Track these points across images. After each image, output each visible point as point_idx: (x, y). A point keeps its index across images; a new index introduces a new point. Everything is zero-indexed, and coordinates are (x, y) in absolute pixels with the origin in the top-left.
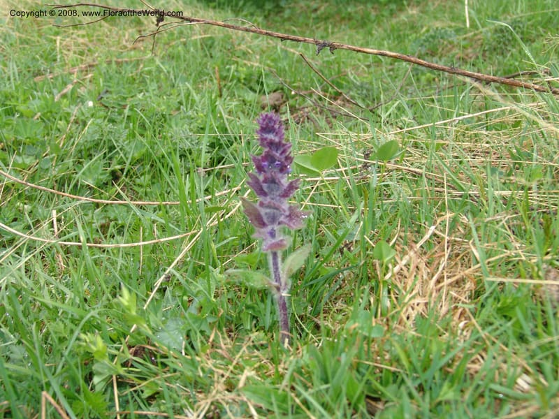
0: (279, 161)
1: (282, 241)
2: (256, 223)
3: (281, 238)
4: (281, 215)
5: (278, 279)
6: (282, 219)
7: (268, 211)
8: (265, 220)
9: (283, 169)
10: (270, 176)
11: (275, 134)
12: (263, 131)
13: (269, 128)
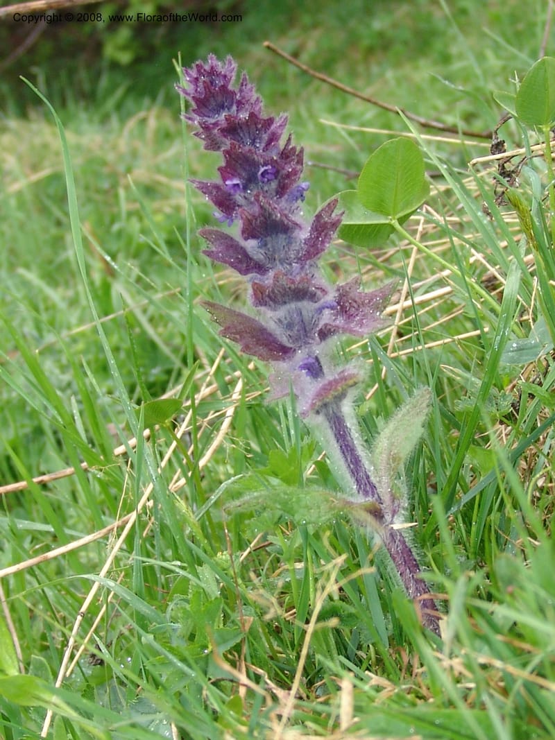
0: (265, 164)
4: (321, 308)
5: (366, 485)
9: (284, 185)
10: (256, 209)
11: (234, 108)
12: (202, 110)
13: (213, 97)
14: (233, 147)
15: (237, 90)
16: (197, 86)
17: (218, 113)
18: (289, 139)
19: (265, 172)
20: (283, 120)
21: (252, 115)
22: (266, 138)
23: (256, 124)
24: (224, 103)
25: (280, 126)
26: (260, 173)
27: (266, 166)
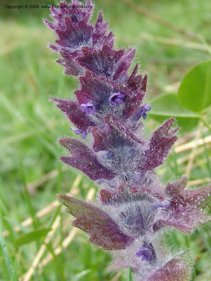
0: (116, 91)
1: (172, 263)
2: (107, 240)
3: (169, 258)
4: (155, 208)
6: (159, 216)
7: (124, 207)
8: (125, 230)
9: (130, 107)
10: (106, 129)
11: (91, 40)
12: (63, 41)
13: (74, 30)
14: (88, 75)
15: (94, 26)
16: (61, 21)
17: (77, 44)
18: (136, 68)
19: (115, 97)
20: (131, 52)
21: (105, 48)
22: (117, 67)
23: (108, 55)
24: (82, 36)
25: (129, 57)
26: (111, 98)
27: (116, 92)
